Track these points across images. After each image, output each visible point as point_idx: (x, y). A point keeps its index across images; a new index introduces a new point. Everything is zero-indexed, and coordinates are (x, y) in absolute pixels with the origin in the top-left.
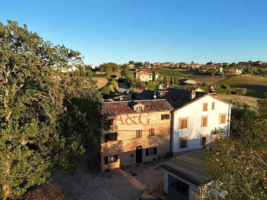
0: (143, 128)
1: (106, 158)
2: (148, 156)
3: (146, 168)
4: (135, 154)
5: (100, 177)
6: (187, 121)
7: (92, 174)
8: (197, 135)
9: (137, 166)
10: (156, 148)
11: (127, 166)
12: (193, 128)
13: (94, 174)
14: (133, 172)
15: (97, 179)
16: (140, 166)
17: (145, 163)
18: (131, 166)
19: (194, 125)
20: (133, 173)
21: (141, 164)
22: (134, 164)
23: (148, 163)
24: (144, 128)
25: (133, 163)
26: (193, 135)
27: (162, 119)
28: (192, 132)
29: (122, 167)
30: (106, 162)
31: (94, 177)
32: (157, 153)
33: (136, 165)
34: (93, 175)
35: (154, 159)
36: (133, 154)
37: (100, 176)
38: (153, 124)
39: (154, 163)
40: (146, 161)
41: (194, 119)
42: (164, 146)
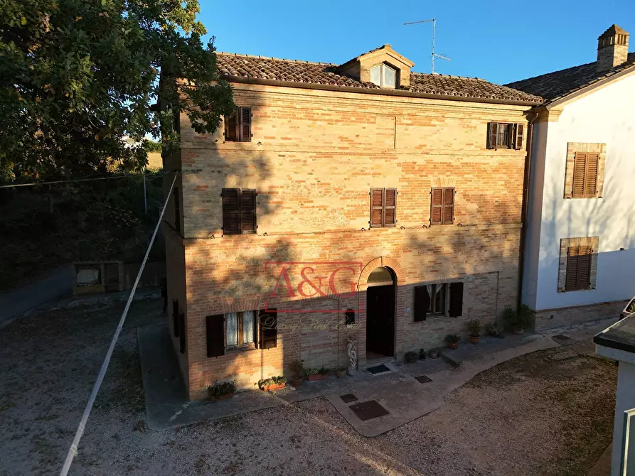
0: (403, 179)
1: (215, 326)
2: (419, 325)
3: (422, 379)
4: (361, 308)
5: (178, 430)
6: (600, 162)
7: (138, 410)
8: (627, 236)
9: (373, 370)
10: (461, 285)
11: (323, 372)
12: (617, 202)
13: (143, 409)
14: (361, 400)
15: (156, 437)
16: (383, 368)
17: (410, 358)
18: (345, 369)
19: (620, 193)
20: (359, 405)
21: (388, 362)
22: (358, 361)
23: (422, 356)
24: (408, 180)
25: (352, 353)
26: (611, 237)
27: (491, 144)
28: (609, 222)
29: (295, 372)
30: (216, 346)
31: (139, 427)
32: (465, 311)
33: (365, 364)
34: (140, 417)
35: (451, 341)
36: (350, 306)
37: (179, 419)
38: (449, 165)
39: (450, 354)
40: (416, 348)
41: (619, 163)
42: (493, 280)
